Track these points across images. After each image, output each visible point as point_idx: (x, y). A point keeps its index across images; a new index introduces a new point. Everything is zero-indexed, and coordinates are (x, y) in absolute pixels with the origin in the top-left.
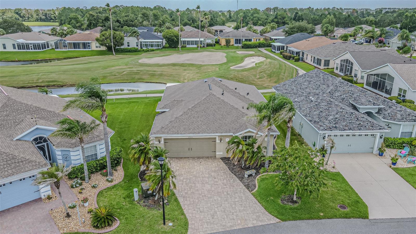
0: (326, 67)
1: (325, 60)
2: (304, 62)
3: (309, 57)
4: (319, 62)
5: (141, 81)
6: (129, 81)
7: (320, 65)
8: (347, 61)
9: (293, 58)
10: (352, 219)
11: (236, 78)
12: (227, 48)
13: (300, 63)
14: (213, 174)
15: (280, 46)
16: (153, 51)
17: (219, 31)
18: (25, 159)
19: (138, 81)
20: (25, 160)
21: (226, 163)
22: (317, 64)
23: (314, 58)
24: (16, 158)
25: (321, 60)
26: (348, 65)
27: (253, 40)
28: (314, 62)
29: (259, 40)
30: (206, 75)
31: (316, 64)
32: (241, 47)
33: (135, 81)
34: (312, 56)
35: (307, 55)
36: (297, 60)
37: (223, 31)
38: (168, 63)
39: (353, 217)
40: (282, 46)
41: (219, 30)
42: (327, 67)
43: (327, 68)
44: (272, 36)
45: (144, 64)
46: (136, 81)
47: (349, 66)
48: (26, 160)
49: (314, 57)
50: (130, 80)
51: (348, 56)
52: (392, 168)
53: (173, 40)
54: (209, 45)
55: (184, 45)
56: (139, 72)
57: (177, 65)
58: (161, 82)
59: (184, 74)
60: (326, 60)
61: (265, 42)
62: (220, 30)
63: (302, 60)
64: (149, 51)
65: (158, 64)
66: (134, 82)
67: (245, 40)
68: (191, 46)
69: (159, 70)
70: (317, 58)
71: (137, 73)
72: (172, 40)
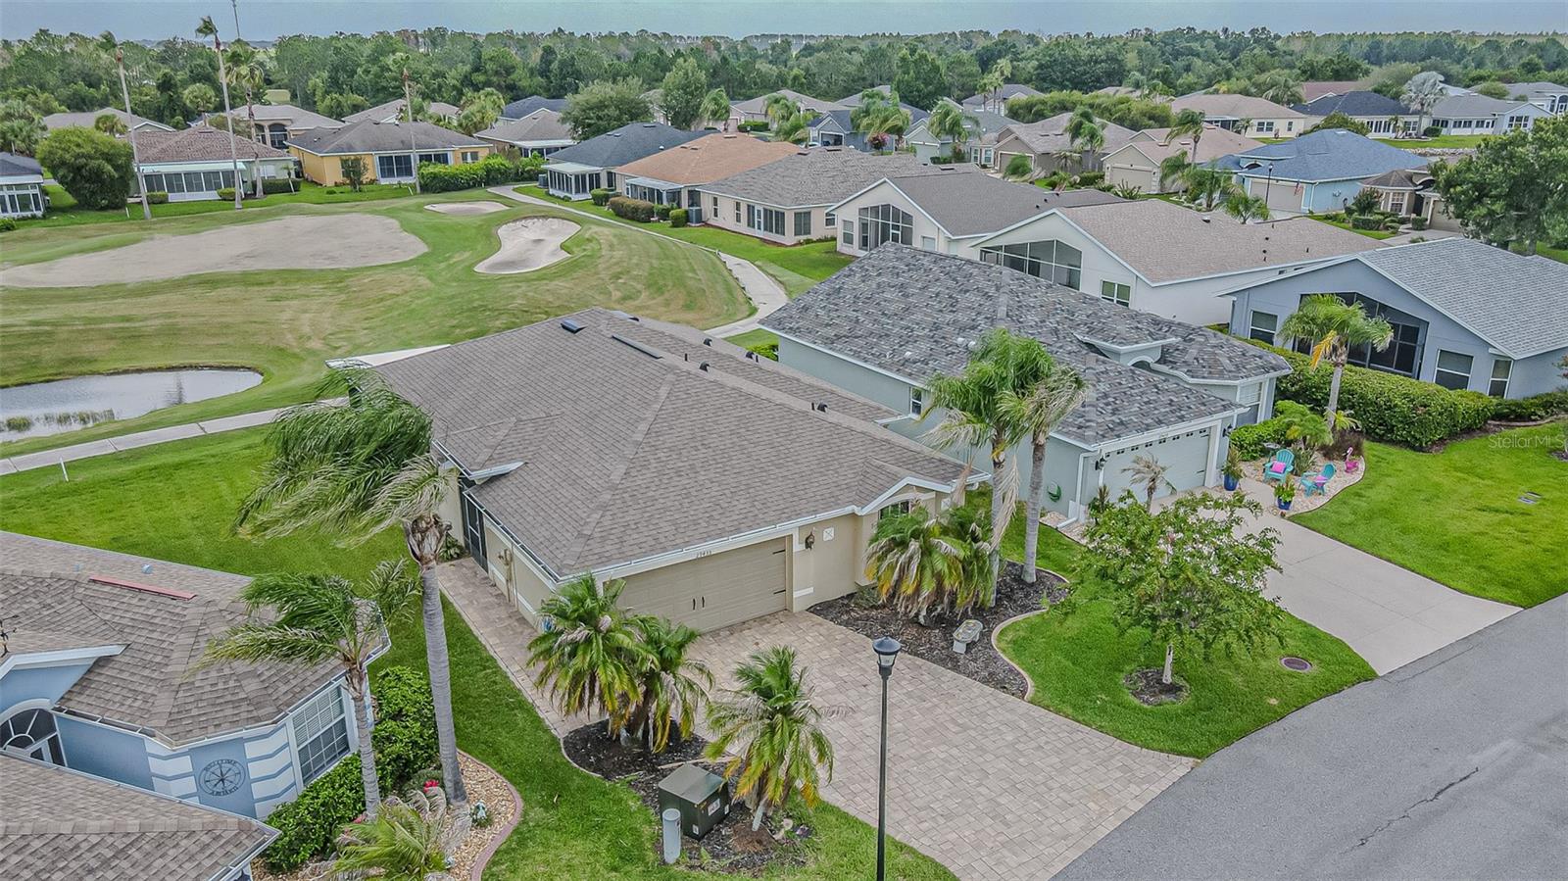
0: (802, 238)
1: (795, 214)
2: (707, 225)
3: (727, 209)
4: (774, 220)
5: (85, 368)
6: (18, 377)
7: (781, 230)
8: (886, 210)
9: (664, 215)
10: (1347, 691)
11: (539, 308)
12: (357, 195)
13: (693, 229)
14: (842, 673)
15: (584, 176)
16: (8, 229)
17: (270, 127)
18: (127, 834)
19: (66, 370)
20: (127, 841)
21: (847, 624)
22: (765, 229)
23: (750, 208)
24: (77, 847)
25: (783, 214)
26: (891, 223)
27: (450, 156)
28: (751, 224)
29: (475, 156)
30: (391, 308)
31: (759, 228)
32: (418, 188)
33: (50, 375)
34: (738, 204)
35: (715, 200)
36: (682, 221)
37: (284, 126)
38: (167, 277)
39: (1346, 684)
40: (591, 176)
41: (266, 125)
42: (805, 237)
43: (808, 242)
44: (520, 140)
45: (42, 289)
46: (56, 375)
47: (896, 228)
48: (137, 840)
49: (749, 206)
50: (17, 372)
51: (890, 195)
52: (1289, 519)
53: (97, 176)
54: (272, 188)
55: (156, 193)
56: (47, 328)
57: (223, 281)
58: (193, 362)
59: (287, 315)
60: (801, 213)
61: (507, 163)
62: (271, 123)
63: (699, 220)
65: (117, 285)
66: (48, 381)
67: (422, 158)
68: (190, 196)
69: (147, 311)
70: (765, 210)
71: (36, 335)
72: (93, 176)
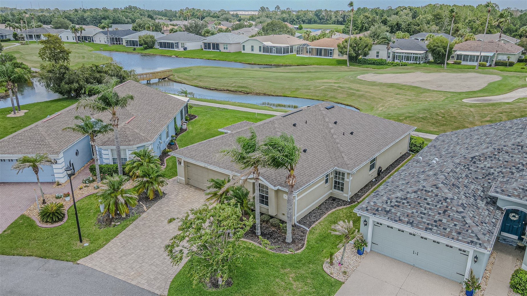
16: (405, 65)
54: (500, 64)
55: (458, 61)
64: (399, 66)
68: (469, 63)
